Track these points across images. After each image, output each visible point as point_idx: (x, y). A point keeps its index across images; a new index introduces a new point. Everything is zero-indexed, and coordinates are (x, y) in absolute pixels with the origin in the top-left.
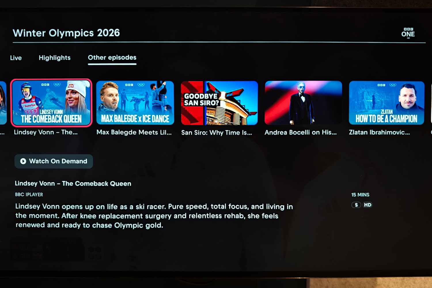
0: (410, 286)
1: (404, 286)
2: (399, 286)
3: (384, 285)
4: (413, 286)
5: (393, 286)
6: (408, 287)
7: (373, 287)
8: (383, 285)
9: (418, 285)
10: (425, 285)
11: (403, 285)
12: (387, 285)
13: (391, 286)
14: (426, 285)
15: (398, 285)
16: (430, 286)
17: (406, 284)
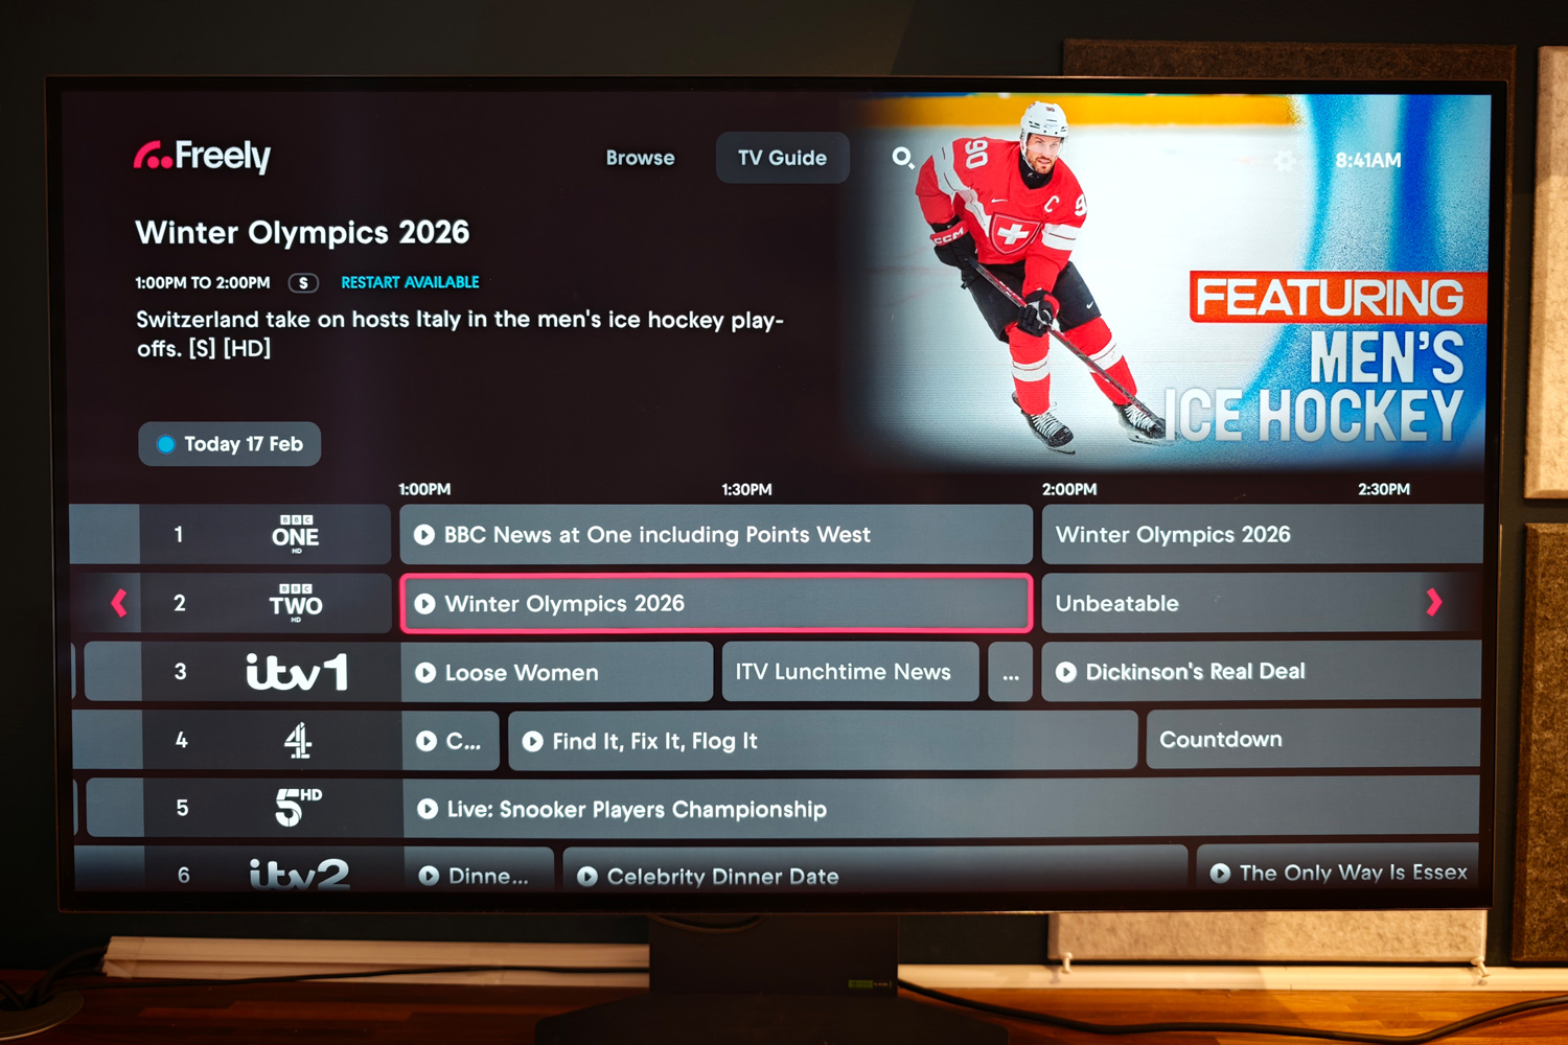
0: (1367, 928)
1: (1349, 928)
2: (1334, 929)
3: (1287, 924)
4: (1378, 927)
5: (1314, 928)
6: (1362, 930)
7: (1252, 929)
8: (1284, 925)
9: (1393, 924)
10: (1414, 924)
11: (1347, 924)
12: (1298, 924)
13: (1310, 926)
14: (1418, 926)
15: (1330, 926)
16: (1429, 928)
17: (1357, 921)
